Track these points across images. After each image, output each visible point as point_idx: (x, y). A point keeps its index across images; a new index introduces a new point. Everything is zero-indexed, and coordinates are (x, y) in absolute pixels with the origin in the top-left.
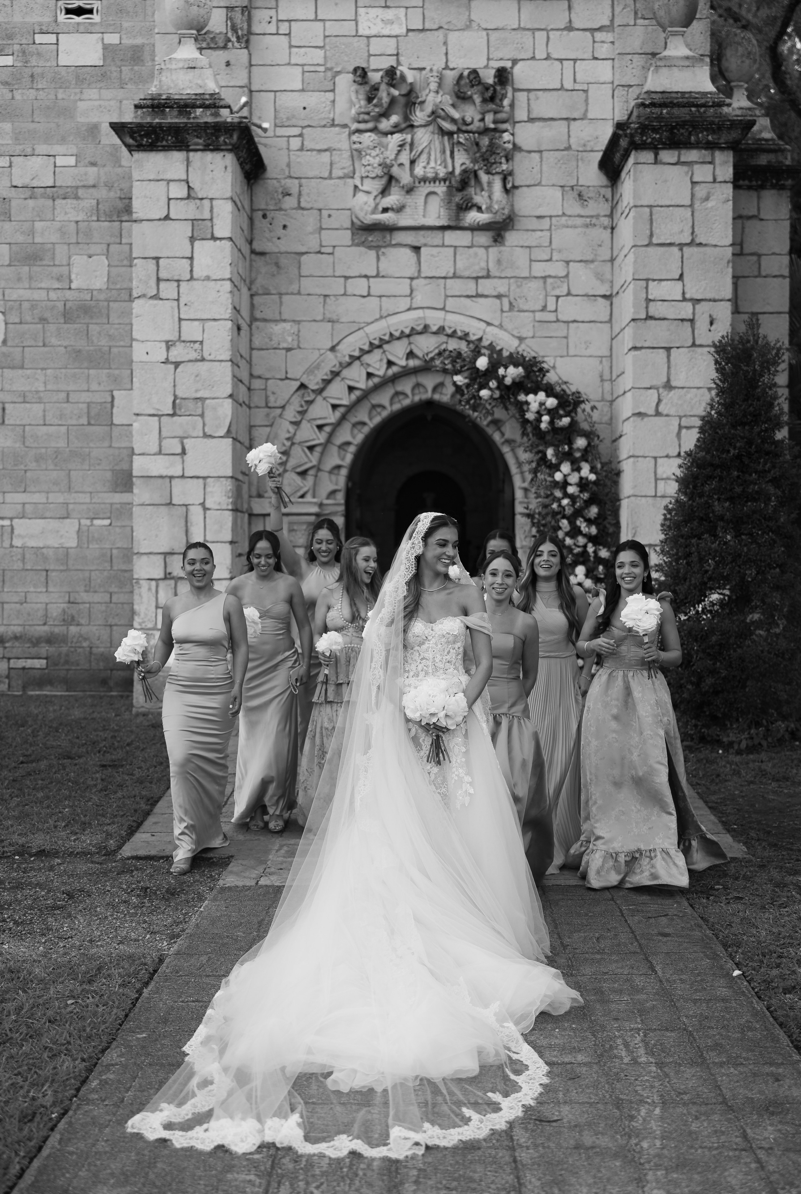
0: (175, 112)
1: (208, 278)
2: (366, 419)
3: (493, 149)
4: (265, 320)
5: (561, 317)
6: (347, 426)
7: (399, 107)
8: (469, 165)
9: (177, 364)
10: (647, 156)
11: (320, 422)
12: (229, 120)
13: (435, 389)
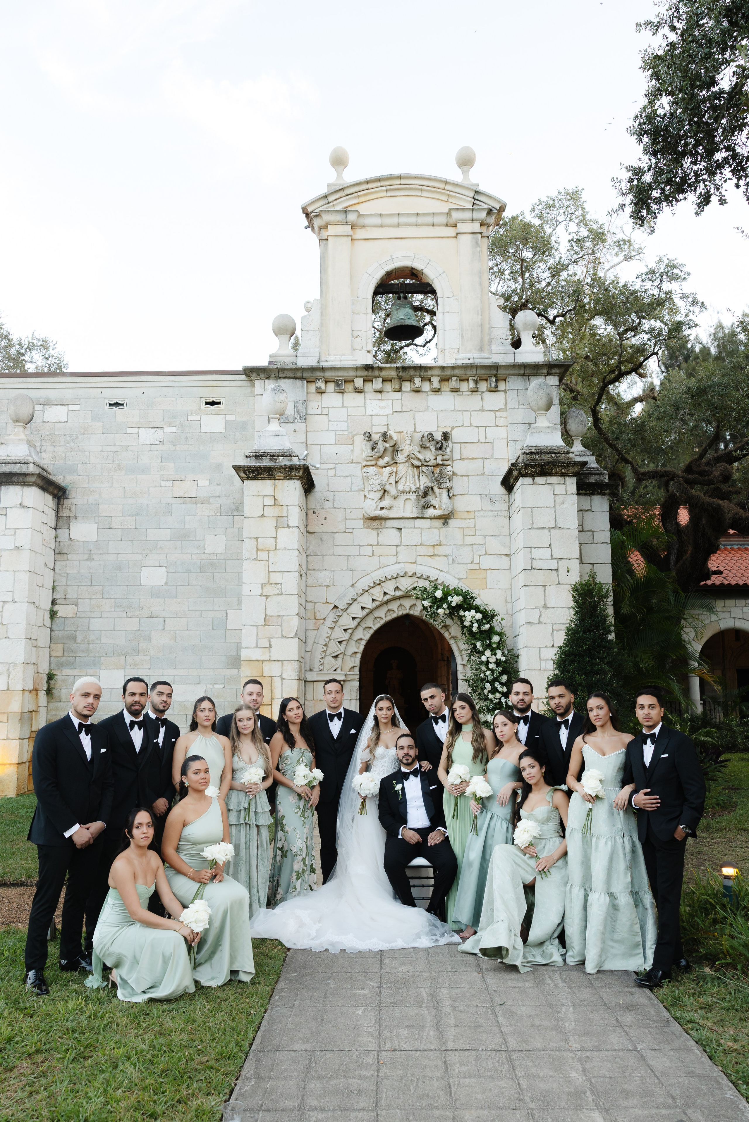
0: (268, 459)
1: (285, 549)
2: (372, 626)
3: (441, 475)
4: (314, 570)
5: (482, 567)
6: (360, 629)
7: (389, 453)
8: (429, 484)
9: (267, 597)
10: (529, 480)
11: (345, 628)
12: (298, 463)
13: (410, 608)
